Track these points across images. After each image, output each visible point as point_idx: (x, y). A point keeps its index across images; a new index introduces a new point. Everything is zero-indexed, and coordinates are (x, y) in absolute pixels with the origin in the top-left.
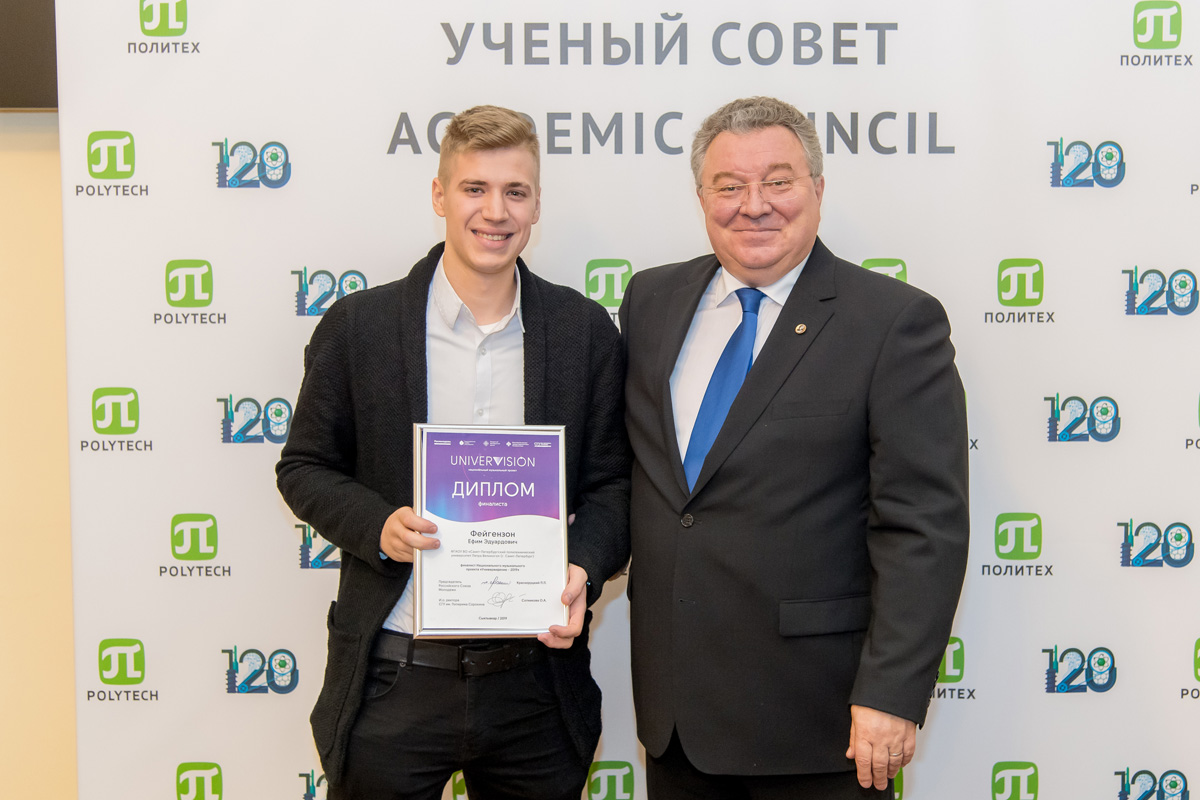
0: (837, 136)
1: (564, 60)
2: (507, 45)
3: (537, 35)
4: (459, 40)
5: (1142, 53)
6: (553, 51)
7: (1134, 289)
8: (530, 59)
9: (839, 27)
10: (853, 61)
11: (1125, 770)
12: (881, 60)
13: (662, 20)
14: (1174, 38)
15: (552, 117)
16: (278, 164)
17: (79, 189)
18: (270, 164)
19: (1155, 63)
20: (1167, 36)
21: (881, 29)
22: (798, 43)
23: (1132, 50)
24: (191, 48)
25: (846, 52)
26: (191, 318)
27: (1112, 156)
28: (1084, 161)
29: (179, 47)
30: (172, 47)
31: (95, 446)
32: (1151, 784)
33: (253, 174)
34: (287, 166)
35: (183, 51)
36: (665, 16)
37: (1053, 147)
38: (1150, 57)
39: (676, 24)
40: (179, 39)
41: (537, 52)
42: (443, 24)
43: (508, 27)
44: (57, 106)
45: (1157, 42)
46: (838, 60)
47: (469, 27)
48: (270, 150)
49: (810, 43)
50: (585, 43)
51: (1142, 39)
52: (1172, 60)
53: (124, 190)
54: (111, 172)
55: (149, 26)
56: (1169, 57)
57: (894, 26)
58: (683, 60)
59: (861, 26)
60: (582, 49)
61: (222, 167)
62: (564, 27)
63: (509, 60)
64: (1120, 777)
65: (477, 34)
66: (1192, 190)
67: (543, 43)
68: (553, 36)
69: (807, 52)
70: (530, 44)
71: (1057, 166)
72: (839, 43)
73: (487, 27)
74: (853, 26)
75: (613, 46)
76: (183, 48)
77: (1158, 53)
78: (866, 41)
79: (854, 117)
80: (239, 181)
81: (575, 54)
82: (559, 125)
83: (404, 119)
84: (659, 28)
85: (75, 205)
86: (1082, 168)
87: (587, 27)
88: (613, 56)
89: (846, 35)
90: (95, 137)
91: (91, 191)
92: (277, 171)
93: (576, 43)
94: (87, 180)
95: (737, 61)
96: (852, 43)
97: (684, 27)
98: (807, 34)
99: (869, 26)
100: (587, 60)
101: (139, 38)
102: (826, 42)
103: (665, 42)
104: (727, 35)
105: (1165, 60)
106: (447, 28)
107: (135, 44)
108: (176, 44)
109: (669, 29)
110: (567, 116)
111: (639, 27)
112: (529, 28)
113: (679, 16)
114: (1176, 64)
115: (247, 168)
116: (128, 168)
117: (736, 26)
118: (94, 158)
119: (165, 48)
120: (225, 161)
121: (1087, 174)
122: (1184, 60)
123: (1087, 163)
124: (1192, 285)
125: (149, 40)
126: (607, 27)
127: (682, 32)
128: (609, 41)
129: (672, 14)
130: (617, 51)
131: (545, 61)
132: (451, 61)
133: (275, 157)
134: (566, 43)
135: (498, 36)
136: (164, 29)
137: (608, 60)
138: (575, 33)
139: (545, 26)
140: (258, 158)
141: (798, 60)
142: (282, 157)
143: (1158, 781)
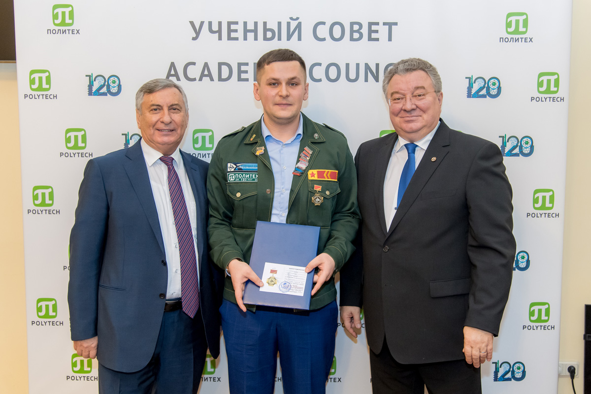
0: (369, 74)
1: (245, 39)
2: (219, 31)
3: (233, 27)
4: (198, 28)
5: (510, 36)
6: (240, 34)
7: (505, 145)
8: (229, 38)
9: (371, 24)
10: (377, 40)
11: (497, 361)
12: (390, 39)
13: (290, 20)
14: (524, 30)
15: (240, 65)
16: (116, 85)
17: (26, 96)
18: (112, 85)
19: (516, 41)
20: (521, 29)
21: (390, 25)
22: (352, 31)
23: (505, 35)
24: (76, 32)
25: (374, 36)
26: (77, 155)
27: (495, 84)
28: (482, 86)
29: (71, 32)
30: (67, 31)
31: (34, 212)
32: (509, 368)
33: (104, 90)
34: (119, 86)
35: (72, 34)
36: (291, 19)
37: (468, 79)
38: (513, 38)
39: (296, 23)
40: (71, 28)
41: (233, 35)
42: (190, 22)
43: (220, 23)
44: (15, 60)
45: (516, 31)
46: (370, 39)
47: (202, 23)
48: (112, 79)
49: (358, 31)
50: (255, 31)
51: (510, 30)
52: (523, 40)
53: (46, 97)
54: (40, 88)
55: (57, 22)
56: (522, 38)
57: (396, 24)
58: (300, 39)
59: (381, 24)
60: (253, 33)
61: (90, 86)
62: (245, 23)
63: (220, 38)
64: (494, 364)
65: (206, 26)
66: (532, 100)
67: (236, 31)
68: (240, 28)
69: (356, 35)
70: (230, 31)
71: (470, 88)
72: (371, 31)
73: (210, 23)
74: (377, 24)
75: (267, 32)
76: (72, 32)
77: (517, 36)
78: (383, 31)
79: (377, 65)
80: (98, 93)
81: (251, 36)
82: (243, 68)
83: (173, 65)
84: (289, 24)
85: (25, 103)
86: (481, 89)
87: (256, 24)
88: (267, 37)
89: (374, 28)
90: (32, 72)
91: (31, 97)
92: (115, 88)
93: (251, 31)
94: (29, 92)
95: (324, 39)
96: (377, 32)
97: (300, 24)
98: (356, 27)
99: (385, 24)
100: (256, 39)
101: (53, 27)
102: (365, 31)
103: (292, 30)
104: (320, 27)
105: (520, 40)
106: (192, 23)
107: (50, 30)
108: (69, 30)
109: (294, 24)
110: (247, 64)
111: (279, 24)
112: (229, 24)
113: (298, 19)
114: (525, 42)
115: (101, 87)
116: (48, 86)
117: (324, 23)
118: (32, 82)
119: (64, 32)
120: (92, 84)
121: (484, 92)
122: (529, 40)
123: (484, 87)
124: (531, 143)
125: (57, 28)
126: (265, 24)
127: (299, 26)
128: (266, 30)
129: (295, 18)
130: (269, 34)
131: (237, 39)
132: (194, 39)
133: (114, 82)
134: (246, 31)
135: (215, 27)
136: (63, 23)
137: (265, 39)
138: (251, 26)
139: (236, 23)
140: (107, 82)
141: (352, 39)
142: (117, 82)
143: (512, 366)
